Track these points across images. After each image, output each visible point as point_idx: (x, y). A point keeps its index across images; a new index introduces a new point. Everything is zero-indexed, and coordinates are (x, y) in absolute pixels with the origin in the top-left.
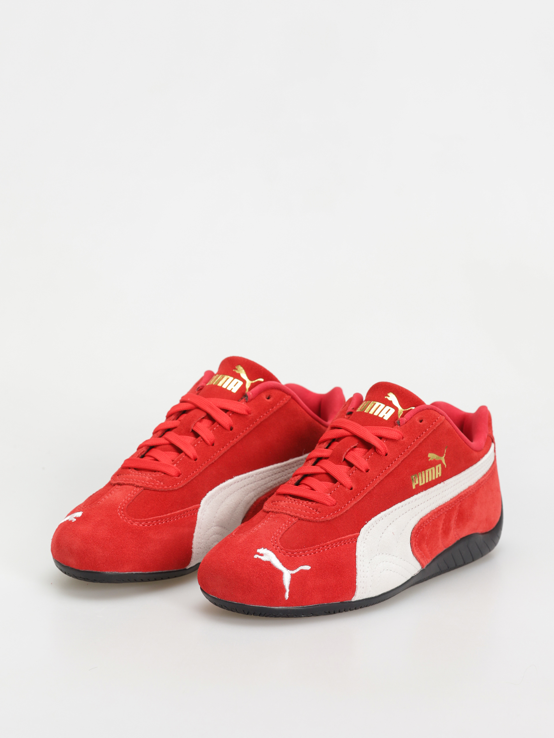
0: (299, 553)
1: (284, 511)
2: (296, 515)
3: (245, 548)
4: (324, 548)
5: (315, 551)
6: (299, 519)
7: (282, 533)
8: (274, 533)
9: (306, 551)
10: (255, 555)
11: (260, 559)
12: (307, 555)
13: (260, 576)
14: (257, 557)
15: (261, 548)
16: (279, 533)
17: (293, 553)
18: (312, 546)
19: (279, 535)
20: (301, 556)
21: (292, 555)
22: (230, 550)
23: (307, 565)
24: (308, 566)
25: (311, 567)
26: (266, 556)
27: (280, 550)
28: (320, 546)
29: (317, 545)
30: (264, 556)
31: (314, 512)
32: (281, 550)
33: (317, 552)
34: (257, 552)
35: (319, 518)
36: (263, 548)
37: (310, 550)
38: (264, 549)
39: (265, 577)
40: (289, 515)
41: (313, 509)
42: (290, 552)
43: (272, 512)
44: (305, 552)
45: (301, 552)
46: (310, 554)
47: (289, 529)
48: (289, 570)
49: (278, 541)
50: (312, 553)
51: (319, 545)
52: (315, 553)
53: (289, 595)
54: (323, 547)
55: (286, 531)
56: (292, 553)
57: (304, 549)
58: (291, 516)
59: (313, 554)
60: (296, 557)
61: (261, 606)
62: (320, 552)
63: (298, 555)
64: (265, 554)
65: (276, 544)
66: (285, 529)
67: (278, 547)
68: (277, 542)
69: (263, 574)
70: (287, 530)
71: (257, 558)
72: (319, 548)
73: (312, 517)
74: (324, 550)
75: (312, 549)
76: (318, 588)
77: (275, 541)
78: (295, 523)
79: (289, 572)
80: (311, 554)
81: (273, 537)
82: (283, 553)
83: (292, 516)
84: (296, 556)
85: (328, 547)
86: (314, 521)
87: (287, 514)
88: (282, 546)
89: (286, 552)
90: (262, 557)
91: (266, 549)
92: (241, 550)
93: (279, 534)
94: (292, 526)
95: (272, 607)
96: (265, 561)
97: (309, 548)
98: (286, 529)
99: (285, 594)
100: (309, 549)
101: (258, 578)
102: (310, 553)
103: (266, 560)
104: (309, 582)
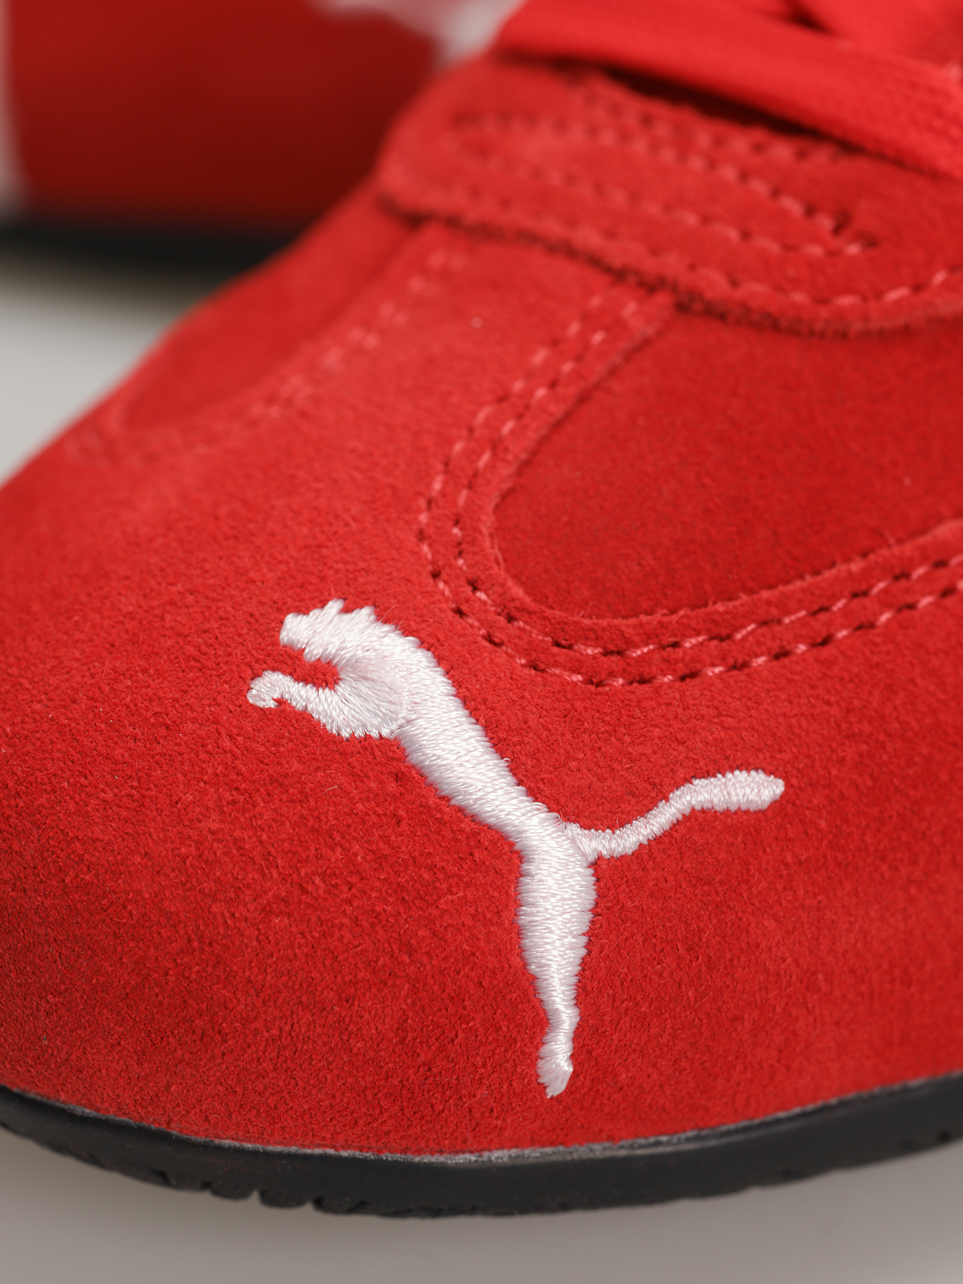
0: (676, 645)
1: (552, 227)
2: (650, 266)
3: (172, 603)
4: (903, 583)
5: (822, 616)
6: (681, 308)
7: (517, 451)
8: (450, 442)
9: (737, 629)
10: (256, 675)
11: (304, 717)
12: (745, 665)
13: (303, 890)
14: (280, 702)
15: (323, 604)
16: (496, 445)
17: (620, 653)
18: (801, 577)
19: (491, 466)
20: (693, 675)
21: (612, 674)
22: (36, 607)
23: (746, 766)
24: (758, 777)
25: (788, 785)
26: (363, 688)
27: (502, 619)
28: (868, 575)
29: (847, 560)
30: (341, 688)
31: (815, 239)
32: (511, 619)
33: (842, 634)
34: (276, 642)
35: (865, 299)
36: (334, 606)
37: (774, 612)
38: (346, 610)
39: (349, 902)
40: (595, 261)
41: (811, 211)
42: (586, 641)
43: (452, 222)
44: (729, 637)
45: (698, 634)
46: (777, 657)
47: (584, 398)
48: (574, 829)
49: (487, 523)
50: (798, 639)
51: (864, 555)
52: (827, 641)
53: (572, 1057)
54: (897, 578)
55: (558, 425)
56: (606, 653)
57: (720, 607)
58: (609, 270)
59: (802, 648)
60: (646, 688)
61: (318, 1151)
62: (872, 625)
63: (669, 665)
64: (354, 664)
65: (460, 554)
66: (552, 408)
67: (475, 589)
68: (473, 542)
69: (323, 876)
70: (568, 415)
71: (272, 704)
72: (865, 594)
73: (796, 284)
74: (912, 607)
75: (801, 605)
76: (852, 971)
77: (457, 523)
78: (647, 342)
79: (573, 840)
80: (782, 654)
81: (437, 486)
82: (525, 653)
83: (618, 275)
84: (643, 681)
85: (942, 572)
86: (819, 326)
87: (569, 251)
88: (517, 578)
89: (557, 644)
90: (326, 694)
91: (365, 614)
92: (131, 616)
93: (494, 455)
94: (613, 372)
95: (419, 1152)
96: (345, 734)
97: (765, 594)
98: (557, 410)
99: (544, 1050)
100: (769, 603)
101: (281, 914)
102: (776, 646)
103: (359, 733)
104: (770, 924)
